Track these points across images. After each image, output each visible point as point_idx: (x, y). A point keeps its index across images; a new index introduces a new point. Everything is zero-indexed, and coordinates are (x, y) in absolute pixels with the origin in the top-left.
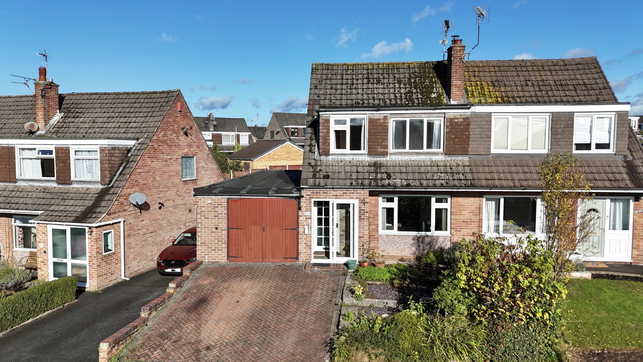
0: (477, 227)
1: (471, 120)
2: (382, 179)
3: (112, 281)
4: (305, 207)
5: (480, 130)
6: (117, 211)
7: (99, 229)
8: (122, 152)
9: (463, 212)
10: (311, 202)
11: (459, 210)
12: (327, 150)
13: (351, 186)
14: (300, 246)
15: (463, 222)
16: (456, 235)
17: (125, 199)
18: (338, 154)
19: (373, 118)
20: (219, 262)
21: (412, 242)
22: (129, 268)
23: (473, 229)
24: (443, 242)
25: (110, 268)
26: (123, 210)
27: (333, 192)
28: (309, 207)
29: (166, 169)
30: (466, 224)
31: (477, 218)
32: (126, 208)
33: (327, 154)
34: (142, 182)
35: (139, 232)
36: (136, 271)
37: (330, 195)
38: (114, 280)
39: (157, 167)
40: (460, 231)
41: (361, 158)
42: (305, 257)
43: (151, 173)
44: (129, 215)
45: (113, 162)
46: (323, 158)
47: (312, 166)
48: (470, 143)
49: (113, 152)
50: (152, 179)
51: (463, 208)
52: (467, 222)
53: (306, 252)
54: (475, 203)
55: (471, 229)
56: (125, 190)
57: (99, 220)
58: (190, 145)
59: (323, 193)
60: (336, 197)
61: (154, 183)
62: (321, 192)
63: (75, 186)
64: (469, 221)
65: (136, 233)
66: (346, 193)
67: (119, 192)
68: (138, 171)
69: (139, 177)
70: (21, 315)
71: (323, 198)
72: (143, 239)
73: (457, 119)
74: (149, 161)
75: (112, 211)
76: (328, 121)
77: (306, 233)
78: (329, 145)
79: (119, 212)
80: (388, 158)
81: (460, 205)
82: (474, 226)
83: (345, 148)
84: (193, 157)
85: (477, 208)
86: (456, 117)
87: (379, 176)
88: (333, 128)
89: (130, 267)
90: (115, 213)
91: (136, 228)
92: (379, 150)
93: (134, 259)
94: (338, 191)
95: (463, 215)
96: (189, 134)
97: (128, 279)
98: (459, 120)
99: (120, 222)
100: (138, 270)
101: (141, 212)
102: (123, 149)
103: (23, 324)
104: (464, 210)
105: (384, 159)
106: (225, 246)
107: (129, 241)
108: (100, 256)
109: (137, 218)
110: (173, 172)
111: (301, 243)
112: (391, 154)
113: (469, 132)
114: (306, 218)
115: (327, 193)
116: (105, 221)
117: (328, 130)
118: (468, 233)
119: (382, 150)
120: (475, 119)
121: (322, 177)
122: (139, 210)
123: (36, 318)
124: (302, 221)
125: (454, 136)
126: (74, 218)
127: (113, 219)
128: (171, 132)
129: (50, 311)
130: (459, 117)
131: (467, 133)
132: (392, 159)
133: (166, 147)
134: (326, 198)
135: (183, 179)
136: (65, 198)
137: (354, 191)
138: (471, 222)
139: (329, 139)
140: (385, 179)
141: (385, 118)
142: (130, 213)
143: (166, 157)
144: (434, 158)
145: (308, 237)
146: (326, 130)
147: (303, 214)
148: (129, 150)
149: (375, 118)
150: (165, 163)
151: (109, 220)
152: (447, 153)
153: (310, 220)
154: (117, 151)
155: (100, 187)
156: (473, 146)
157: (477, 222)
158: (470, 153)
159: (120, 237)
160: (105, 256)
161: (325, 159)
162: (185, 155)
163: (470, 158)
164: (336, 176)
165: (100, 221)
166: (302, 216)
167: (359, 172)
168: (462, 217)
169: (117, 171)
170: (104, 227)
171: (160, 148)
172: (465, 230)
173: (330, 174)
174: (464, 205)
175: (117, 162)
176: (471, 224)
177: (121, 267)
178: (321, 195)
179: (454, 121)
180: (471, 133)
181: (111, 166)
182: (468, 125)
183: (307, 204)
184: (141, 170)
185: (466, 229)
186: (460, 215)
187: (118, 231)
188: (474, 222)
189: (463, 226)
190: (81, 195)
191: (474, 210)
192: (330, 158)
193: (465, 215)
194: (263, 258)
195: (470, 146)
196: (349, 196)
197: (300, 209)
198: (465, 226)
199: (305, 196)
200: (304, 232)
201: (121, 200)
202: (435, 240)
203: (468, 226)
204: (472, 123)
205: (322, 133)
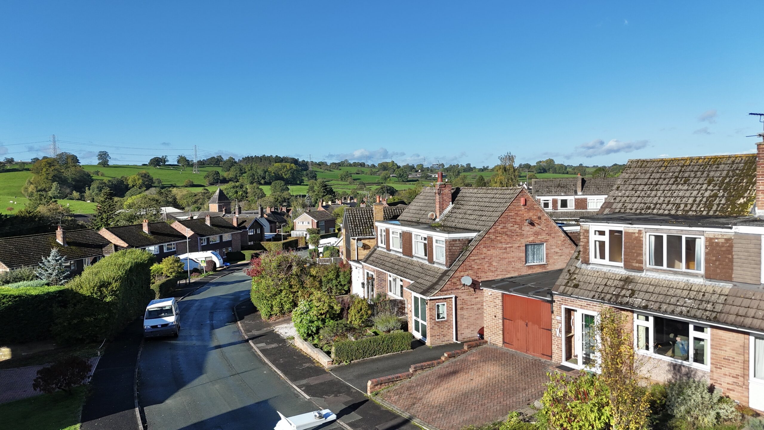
0: (741, 368)
1: (734, 241)
2: (624, 296)
3: (444, 341)
4: (556, 311)
5: (746, 254)
6: (449, 289)
7: (433, 301)
8: (463, 242)
9: (724, 348)
10: (561, 308)
11: (719, 344)
12: (587, 259)
13: (592, 298)
14: (553, 346)
15: (724, 359)
16: (717, 373)
17: (457, 280)
18: (598, 264)
19: (628, 231)
20: (497, 345)
21: (667, 368)
22: (461, 334)
23: (736, 370)
24: (702, 377)
25: (442, 332)
26: (456, 289)
27: (579, 302)
28: (560, 312)
29: (505, 256)
30: (728, 362)
31: (741, 358)
32: (459, 287)
33: (586, 262)
34: (476, 267)
35: (473, 306)
36: (470, 338)
37: (576, 305)
38: (446, 341)
39: (494, 255)
40: (721, 369)
41: (617, 270)
42: (557, 358)
43: (487, 260)
44: (462, 293)
45: (453, 251)
46: (584, 266)
47: (570, 274)
48: (734, 268)
49: (453, 243)
50: (487, 265)
51: (724, 342)
52: (729, 360)
53: (558, 354)
54: (738, 340)
55: (734, 369)
56: (458, 273)
57: (432, 295)
58: (537, 234)
59: (570, 301)
60: (582, 307)
61: (490, 268)
62: (569, 300)
63: (435, 265)
64: (731, 359)
65: (468, 307)
66: (590, 305)
67: (452, 275)
68: (472, 258)
69: (473, 263)
70: (368, 352)
71: (571, 306)
72: (477, 313)
73: (717, 238)
74: (485, 250)
75: (445, 288)
76: (587, 231)
77: (557, 335)
78: (588, 254)
79: (452, 289)
80: (643, 274)
81: (719, 339)
82: (738, 367)
83: (604, 259)
84: (543, 244)
85: (741, 346)
86: (716, 237)
87: (624, 292)
88: (593, 238)
89: (463, 333)
90: (448, 290)
91: (469, 303)
92: (634, 264)
93: (468, 328)
94: (582, 301)
95: (724, 350)
96: (535, 224)
97: (459, 342)
98: (720, 241)
99: (452, 298)
100: (472, 337)
101: (475, 291)
102: (464, 240)
103: (371, 358)
104: (726, 346)
105: (639, 274)
106: (501, 332)
107: (462, 313)
108: (433, 321)
109: (471, 295)
110: (513, 258)
111: (554, 344)
112: (647, 270)
113: (732, 255)
114: (558, 322)
115: (574, 302)
116: (438, 296)
117: (588, 240)
118: (731, 373)
119: (637, 265)
120: (738, 241)
121: (572, 286)
122: (473, 289)
123: (380, 356)
124: (554, 324)
125: (714, 258)
126: (422, 290)
127: (446, 295)
128: (512, 225)
129: (391, 353)
130: (720, 237)
131: (730, 256)
132: (647, 275)
133: (506, 237)
134: (572, 306)
135: (527, 264)
136: (427, 274)
137: (596, 304)
138: (734, 361)
139: (589, 249)
140: (627, 297)
141: (640, 232)
142: (463, 291)
143: (504, 246)
144: (692, 280)
145: (559, 340)
146: (586, 240)
147: (555, 317)
148: (470, 241)
149: (630, 231)
150: (504, 251)
151: (442, 295)
152: (708, 276)
153: (560, 324)
154: (457, 242)
155: (445, 268)
156: (738, 273)
157: (741, 363)
158: (734, 280)
159: (452, 309)
160: (438, 322)
161: (585, 268)
162: (530, 243)
163: (735, 285)
164: (585, 287)
165: (434, 296)
166: (554, 319)
167: (607, 286)
168: (723, 353)
169: (458, 258)
170: (437, 301)
171: (498, 238)
172: (726, 369)
173: (581, 284)
174: (726, 340)
175: (458, 251)
176: (734, 364)
177: (453, 332)
178: (568, 303)
179: (713, 241)
180: (735, 257)
181: (451, 253)
182: (731, 246)
183: (557, 309)
184: (476, 258)
185: (728, 368)
186: (720, 349)
187: (450, 304)
188: (738, 362)
189: (724, 364)
190: (434, 273)
191: (737, 348)
192: (589, 267)
193: (726, 351)
194: (527, 351)
195: (734, 272)
196: (592, 308)
197: (552, 312)
198: (726, 365)
199: (556, 301)
200: (556, 334)
201: (454, 280)
202: (693, 373)
203: (730, 365)
204: (735, 245)
205: (582, 242)
